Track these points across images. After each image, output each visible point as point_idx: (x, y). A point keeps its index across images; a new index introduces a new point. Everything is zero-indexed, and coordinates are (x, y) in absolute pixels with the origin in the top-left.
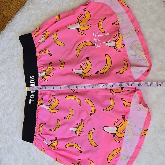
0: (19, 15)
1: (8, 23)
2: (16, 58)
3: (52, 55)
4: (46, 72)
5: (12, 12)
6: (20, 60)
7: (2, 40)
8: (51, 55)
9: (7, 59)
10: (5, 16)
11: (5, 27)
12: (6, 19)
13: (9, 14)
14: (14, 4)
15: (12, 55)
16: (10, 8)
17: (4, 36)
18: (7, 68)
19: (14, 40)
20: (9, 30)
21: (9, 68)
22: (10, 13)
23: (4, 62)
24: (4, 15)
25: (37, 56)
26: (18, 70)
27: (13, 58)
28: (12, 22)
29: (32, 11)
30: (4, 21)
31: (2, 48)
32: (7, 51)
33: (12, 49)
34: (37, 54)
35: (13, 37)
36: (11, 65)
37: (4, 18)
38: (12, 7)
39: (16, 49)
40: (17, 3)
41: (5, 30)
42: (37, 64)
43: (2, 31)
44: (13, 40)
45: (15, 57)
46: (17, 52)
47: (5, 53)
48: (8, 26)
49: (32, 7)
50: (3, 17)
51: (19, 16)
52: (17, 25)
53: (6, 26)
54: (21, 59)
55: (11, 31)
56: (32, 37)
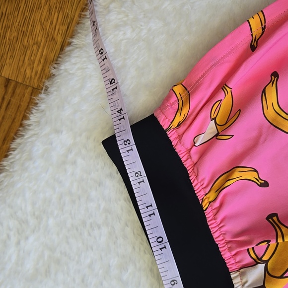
0: (73, 60)
1: (32, 103)
2: (105, 230)
3: (265, 184)
4: (266, 262)
5: (40, 61)
6: (125, 237)
7: (26, 175)
8: (262, 185)
9: (68, 243)
10: (13, 84)
11: (26, 122)
12: (18, 91)
13: (28, 72)
14: (38, 28)
15: (84, 223)
16: (26, 48)
17: (31, 159)
18: (74, 280)
19: (80, 161)
20: (47, 130)
21: (83, 281)
22: (29, 65)
23: (58, 262)
24: (8, 81)
25: (205, 205)
26: (125, 278)
27: (90, 235)
28: (52, 97)
29: (125, 34)
30: (14, 101)
31: (34, 204)
32: (56, 212)
33: (79, 199)
34: (200, 195)
35: (69, 150)
36: (90, 266)
37: (10, 90)
38: (31, 43)
39: (93, 194)
40: (52, 23)
41: (30, 133)
42: (215, 236)
43: (18, 141)
44: (74, 163)
45: (99, 227)
46: (103, 205)
47: (51, 222)
48: (37, 115)
49: (121, 16)
50: (6, 86)
51: (77, 67)
52: (76, 100)
53: (25, 117)
54: (128, 230)
55: (58, 132)
56: (163, 133)
